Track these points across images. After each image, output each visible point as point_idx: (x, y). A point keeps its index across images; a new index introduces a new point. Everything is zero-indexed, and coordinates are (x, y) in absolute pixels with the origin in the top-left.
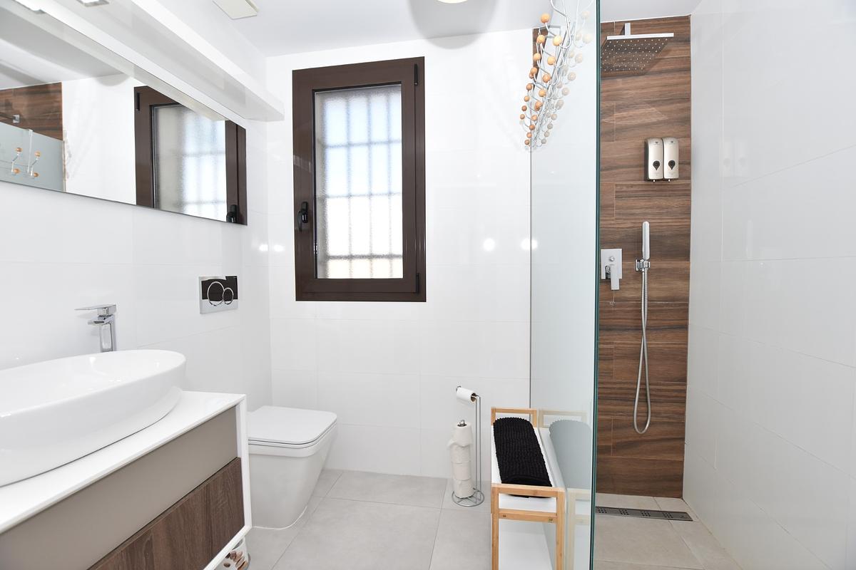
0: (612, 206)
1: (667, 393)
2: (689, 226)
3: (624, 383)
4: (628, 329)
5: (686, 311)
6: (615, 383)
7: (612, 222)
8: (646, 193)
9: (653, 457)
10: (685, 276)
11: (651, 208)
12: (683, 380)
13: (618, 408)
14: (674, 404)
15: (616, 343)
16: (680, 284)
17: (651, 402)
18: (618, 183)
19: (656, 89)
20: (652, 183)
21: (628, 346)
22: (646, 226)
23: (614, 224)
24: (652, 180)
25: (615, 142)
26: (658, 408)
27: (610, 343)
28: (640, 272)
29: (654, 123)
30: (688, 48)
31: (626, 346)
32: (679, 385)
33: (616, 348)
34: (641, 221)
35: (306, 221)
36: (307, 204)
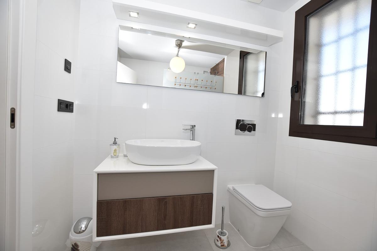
35: (297, 92)
36: (298, 82)
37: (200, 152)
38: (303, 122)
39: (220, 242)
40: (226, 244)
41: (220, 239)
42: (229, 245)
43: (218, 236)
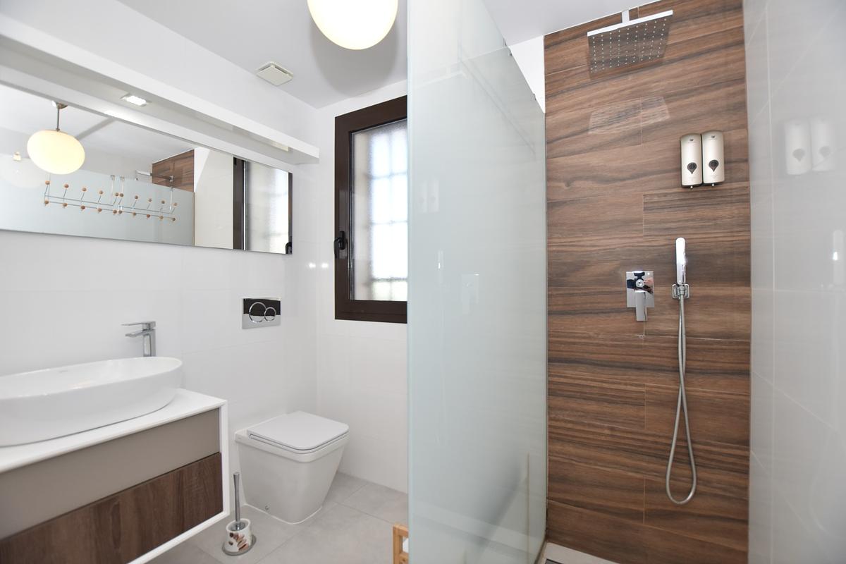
0: (640, 220)
1: (721, 458)
2: (749, 241)
3: (660, 437)
4: (664, 370)
5: (748, 352)
6: (647, 435)
7: (640, 240)
8: (684, 202)
9: (702, 538)
10: (745, 306)
11: (692, 220)
12: (745, 443)
13: (652, 466)
14: (732, 473)
15: (647, 386)
16: (737, 317)
17: (696, 465)
18: (646, 193)
19: (695, 75)
20: (689, 190)
21: (665, 391)
22: (680, 244)
23: (642, 242)
24: (688, 187)
25: (642, 145)
26: (705, 474)
27: (639, 385)
28: (679, 301)
29: (693, 117)
30: (739, 16)
31: (660, 390)
32: (738, 448)
33: (647, 392)
34: (672, 237)
35: (343, 248)
36: (343, 233)
37: (180, 380)
38: (354, 296)
39: (235, 543)
40: (249, 542)
41: (236, 537)
42: (254, 540)
43: (232, 535)
